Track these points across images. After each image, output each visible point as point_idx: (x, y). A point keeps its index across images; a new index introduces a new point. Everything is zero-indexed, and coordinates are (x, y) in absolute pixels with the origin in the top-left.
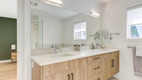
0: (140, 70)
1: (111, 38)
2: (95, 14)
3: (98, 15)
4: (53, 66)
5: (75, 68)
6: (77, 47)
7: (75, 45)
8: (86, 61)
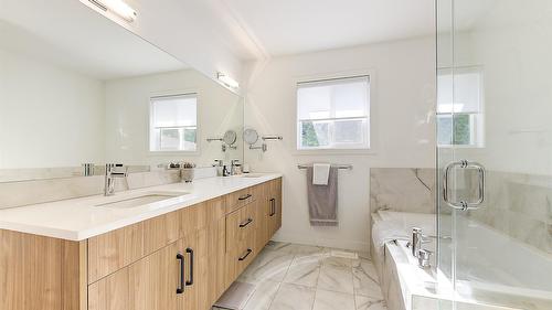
0: (320, 212)
1: (264, 148)
2: (229, 80)
3: (236, 84)
4: (130, 233)
5: (197, 232)
6: (181, 172)
7: (172, 166)
8: (222, 208)
